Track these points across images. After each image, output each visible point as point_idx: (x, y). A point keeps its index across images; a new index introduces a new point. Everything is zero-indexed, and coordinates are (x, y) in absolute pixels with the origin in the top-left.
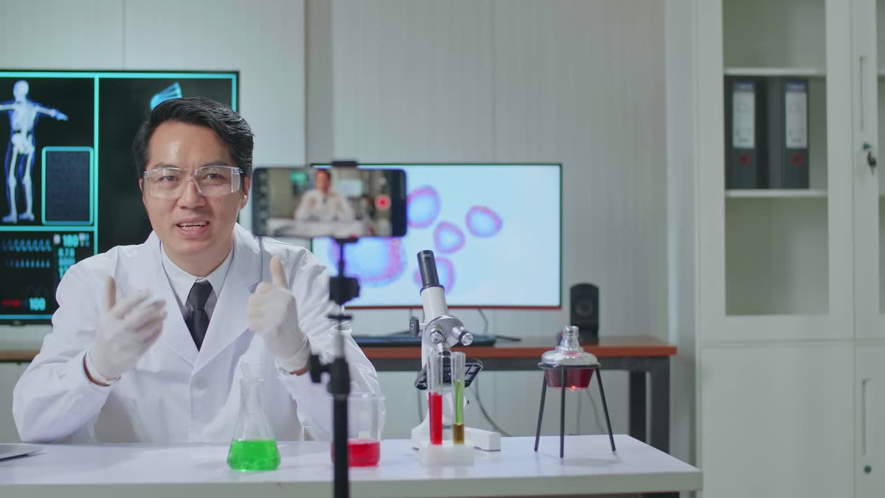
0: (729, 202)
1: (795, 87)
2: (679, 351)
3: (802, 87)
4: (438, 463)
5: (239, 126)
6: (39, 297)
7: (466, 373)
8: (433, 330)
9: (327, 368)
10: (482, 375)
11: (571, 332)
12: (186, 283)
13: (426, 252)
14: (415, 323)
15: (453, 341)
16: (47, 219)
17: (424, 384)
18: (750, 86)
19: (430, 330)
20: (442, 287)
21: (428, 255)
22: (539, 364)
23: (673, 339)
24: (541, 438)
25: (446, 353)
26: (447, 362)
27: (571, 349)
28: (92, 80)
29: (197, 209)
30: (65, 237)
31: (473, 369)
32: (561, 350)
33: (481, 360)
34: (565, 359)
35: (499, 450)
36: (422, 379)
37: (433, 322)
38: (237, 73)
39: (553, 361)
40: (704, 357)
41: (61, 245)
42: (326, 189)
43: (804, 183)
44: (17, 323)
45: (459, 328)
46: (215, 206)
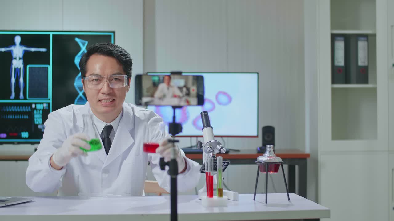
0: (333, 90)
1: (362, 39)
2: (311, 156)
3: (365, 39)
4: (212, 206)
5: (127, 56)
6: (26, 132)
7: (223, 166)
8: (208, 147)
9: (167, 164)
10: (230, 166)
11: (270, 147)
12: (101, 126)
13: (205, 112)
14: (200, 143)
15: (217, 152)
16: (29, 97)
17: (204, 170)
18: (342, 38)
19: (207, 146)
20: (212, 127)
21: (206, 113)
22: (256, 162)
23: (307, 151)
24: (257, 194)
25: (213, 157)
26: (215, 161)
27: (270, 155)
28: (49, 35)
29: (109, 94)
30: (37, 105)
31: (226, 164)
32: (266, 155)
33: (229, 160)
34: (267, 160)
35: (238, 200)
36: (203, 168)
37: (208, 143)
38: (114, 32)
39: (262, 160)
40: (322, 158)
41: (35, 108)
42: (169, 84)
43: (366, 82)
44: (16, 143)
45: (220, 146)
46: (117, 92)
